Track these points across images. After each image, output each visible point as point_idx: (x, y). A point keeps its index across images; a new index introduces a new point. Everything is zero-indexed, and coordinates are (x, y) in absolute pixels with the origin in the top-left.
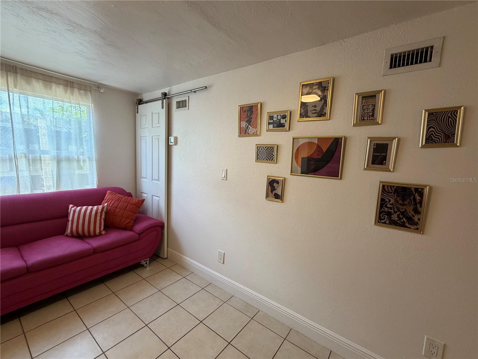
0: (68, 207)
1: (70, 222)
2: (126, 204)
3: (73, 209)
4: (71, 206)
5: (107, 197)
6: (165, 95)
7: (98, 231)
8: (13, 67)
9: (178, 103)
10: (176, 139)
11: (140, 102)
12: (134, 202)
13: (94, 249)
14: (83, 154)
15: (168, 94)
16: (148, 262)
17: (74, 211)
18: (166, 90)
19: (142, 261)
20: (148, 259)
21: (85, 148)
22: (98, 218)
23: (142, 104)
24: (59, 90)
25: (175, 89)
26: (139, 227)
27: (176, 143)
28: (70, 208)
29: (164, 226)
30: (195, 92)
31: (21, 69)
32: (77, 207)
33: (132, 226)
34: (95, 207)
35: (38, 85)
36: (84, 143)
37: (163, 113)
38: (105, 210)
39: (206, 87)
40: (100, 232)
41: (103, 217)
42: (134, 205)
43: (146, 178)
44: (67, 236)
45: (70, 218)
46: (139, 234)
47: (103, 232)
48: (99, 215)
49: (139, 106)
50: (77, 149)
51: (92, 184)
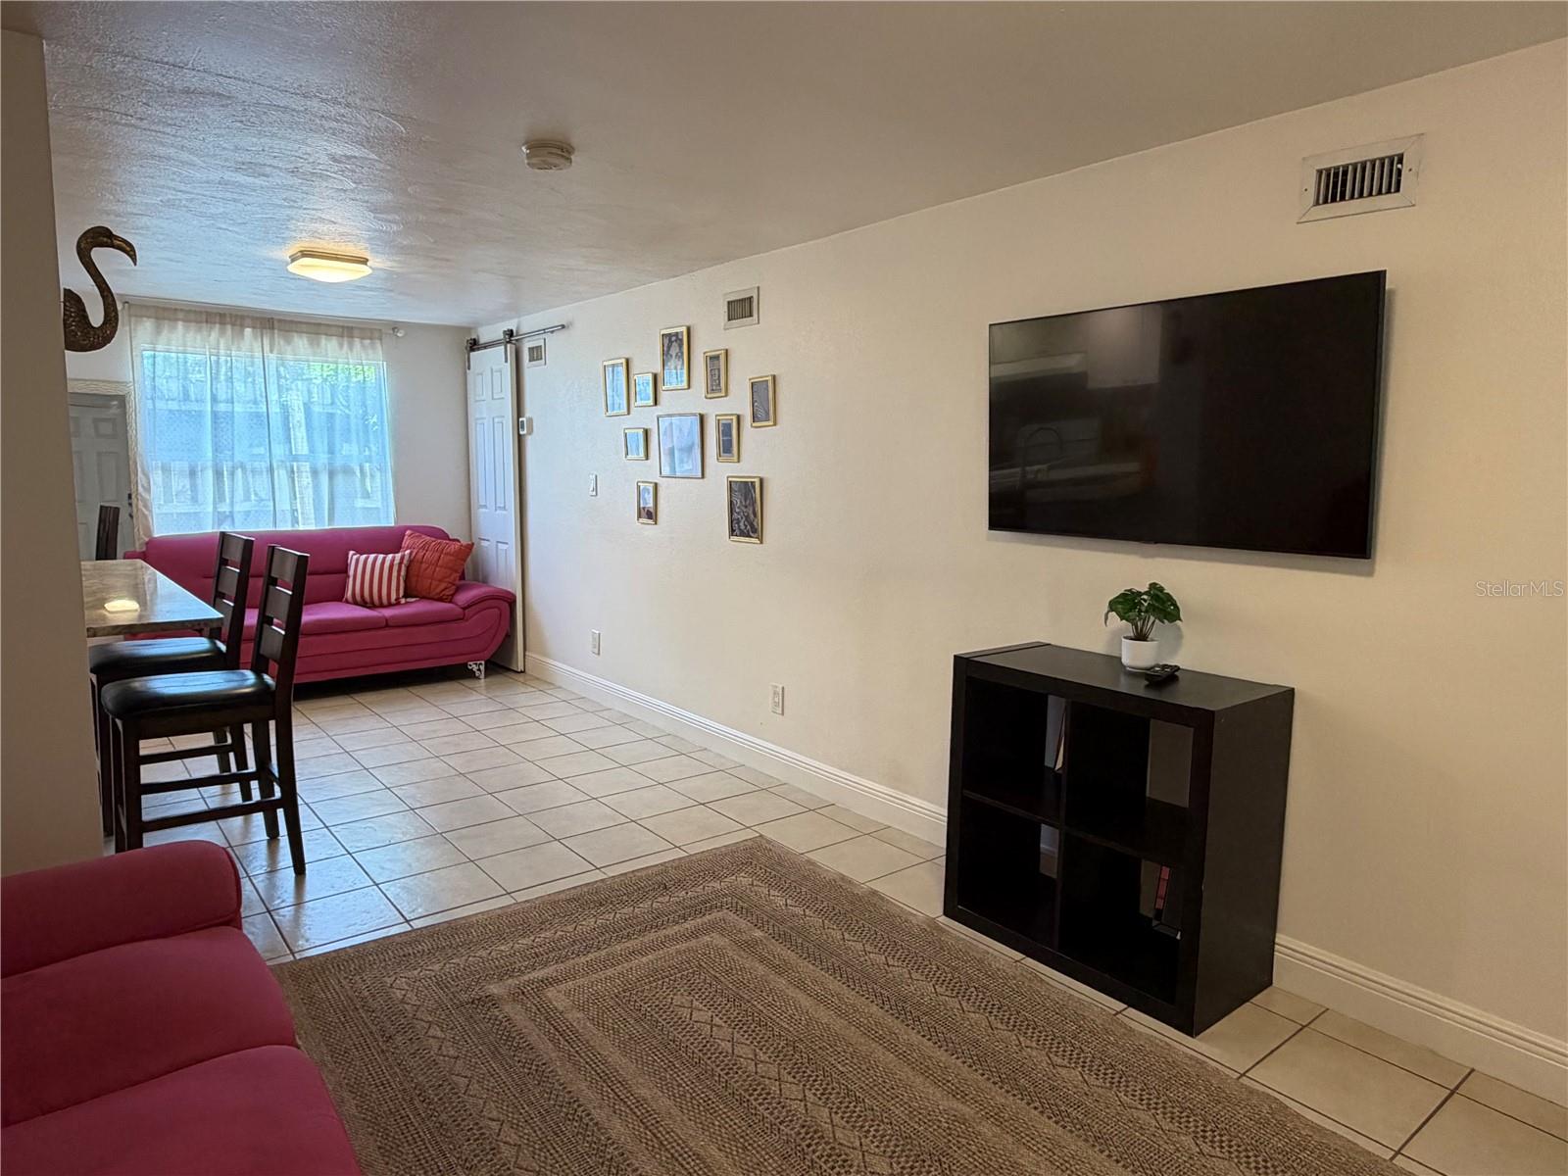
0: (347, 554)
1: (351, 579)
2: (437, 555)
3: (355, 557)
4: (351, 552)
5: (406, 542)
6: (510, 333)
7: (394, 597)
8: (269, 320)
9: (531, 350)
10: (530, 420)
11: (474, 345)
12: (453, 550)
13: (387, 620)
14: (369, 459)
15: (517, 332)
16: (482, 668)
17: (357, 560)
18: (512, 325)
19: (471, 663)
20: (483, 662)
21: (374, 448)
22: (395, 574)
23: (479, 349)
24: (330, 345)
25: (526, 323)
26: (463, 598)
27: (530, 432)
28: (350, 556)
29: (515, 601)
30: (552, 332)
31: (280, 321)
32: (361, 554)
33: (453, 595)
34: (390, 556)
35: (301, 343)
36: (371, 437)
37: (508, 369)
38: (405, 561)
39: (563, 327)
40: (397, 599)
41: (403, 573)
42: (451, 555)
43: (485, 506)
44: (347, 602)
45: (351, 573)
46: (464, 609)
47: (403, 601)
48: (395, 568)
49: (472, 354)
50: (359, 450)
51: (385, 518)
